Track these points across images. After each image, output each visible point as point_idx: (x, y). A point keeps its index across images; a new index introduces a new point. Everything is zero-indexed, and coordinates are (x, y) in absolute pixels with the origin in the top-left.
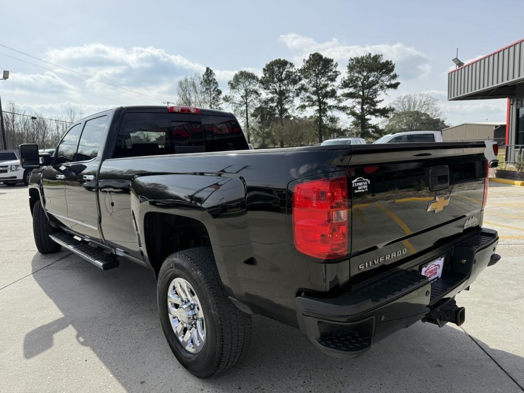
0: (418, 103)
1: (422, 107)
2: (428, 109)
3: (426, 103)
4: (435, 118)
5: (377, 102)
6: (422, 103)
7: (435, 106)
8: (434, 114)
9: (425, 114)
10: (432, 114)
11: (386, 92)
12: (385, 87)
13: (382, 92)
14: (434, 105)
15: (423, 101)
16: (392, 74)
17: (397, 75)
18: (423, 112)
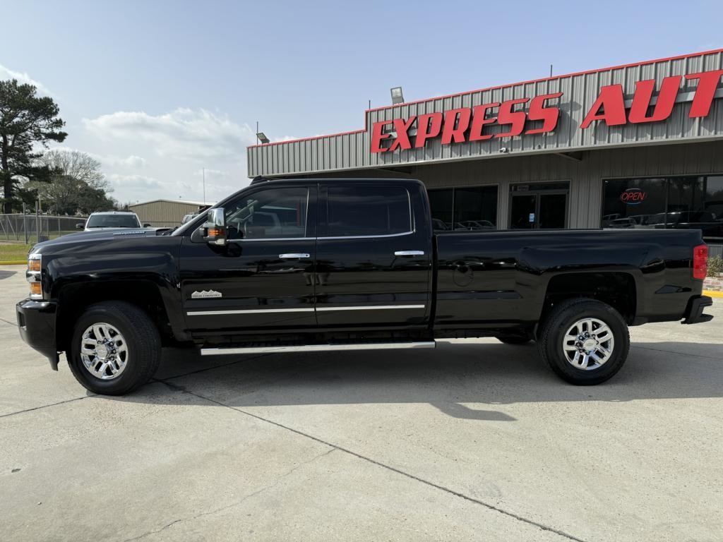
0: (71, 165)
1: (78, 172)
2: (86, 175)
3: (83, 166)
4: (97, 189)
5: (32, 156)
6: (77, 166)
7: (96, 172)
8: (95, 182)
9: (81, 182)
10: (93, 182)
11: (47, 144)
12: (43, 137)
13: (40, 143)
14: (94, 169)
15: (78, 162)
16: (53, 118)
17: (63, 121)
18: (79, 178)
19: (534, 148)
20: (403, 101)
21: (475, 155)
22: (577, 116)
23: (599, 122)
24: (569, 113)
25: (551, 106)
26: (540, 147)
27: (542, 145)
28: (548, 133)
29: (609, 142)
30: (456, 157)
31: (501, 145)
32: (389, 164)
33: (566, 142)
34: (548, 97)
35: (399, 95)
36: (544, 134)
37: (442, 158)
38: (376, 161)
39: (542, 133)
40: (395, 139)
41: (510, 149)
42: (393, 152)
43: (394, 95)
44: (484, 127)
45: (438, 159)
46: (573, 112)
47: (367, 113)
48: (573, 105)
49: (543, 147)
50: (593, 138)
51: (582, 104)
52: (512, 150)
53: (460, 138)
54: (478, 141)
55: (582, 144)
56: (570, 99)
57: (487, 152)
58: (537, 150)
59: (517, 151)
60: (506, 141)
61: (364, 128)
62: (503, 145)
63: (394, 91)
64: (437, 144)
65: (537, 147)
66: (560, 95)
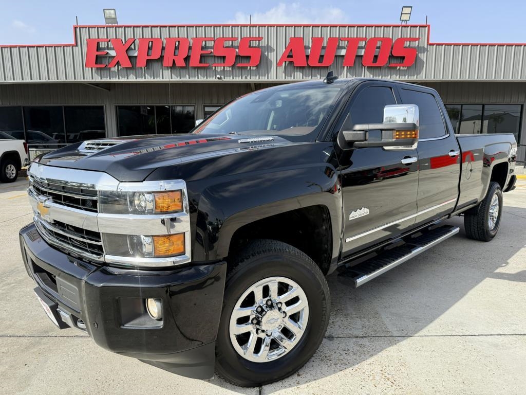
19: (242, 78)
20: (117, 23)
21: (194, 79)
22: (273, 57)
23: (287, 62)
24: (266, 54)
25: (252, 47)
26: (246, 78)
27: (248, 76)
28: (252, 68)
29: (294, 78)
30: (176, 79)
31: (215, 72)
32: (106, 80)
33: (265, 76)
34: (251, 39)
35: (113, 16)
36: (249, 67)
37: (163, 78)
38: (90, 76)
39: (247, 67)
40: (114, 57)
41: (223, 77)
42: (109, 69)
43: (107, 16)
44: (202, 56)
45: (159, 79)
46: (269, 53)
47: (75, 28)
48: (269, 48)
49: (249, 77)
50: (284, 74)
51: (275, 48)
52: (224, 78)
53: (180, 63)
54: (195, 68)
55: (277, 78)
56: (266, 43)
57: (204, 77)
58: (244, 79)
59: (229, 79)
60: (219, 70)
61: (73, 42)
62: (217, 73)
63: (107, 12)
64: (156, 66)
65: (244, 78)
66: (259, 39)
